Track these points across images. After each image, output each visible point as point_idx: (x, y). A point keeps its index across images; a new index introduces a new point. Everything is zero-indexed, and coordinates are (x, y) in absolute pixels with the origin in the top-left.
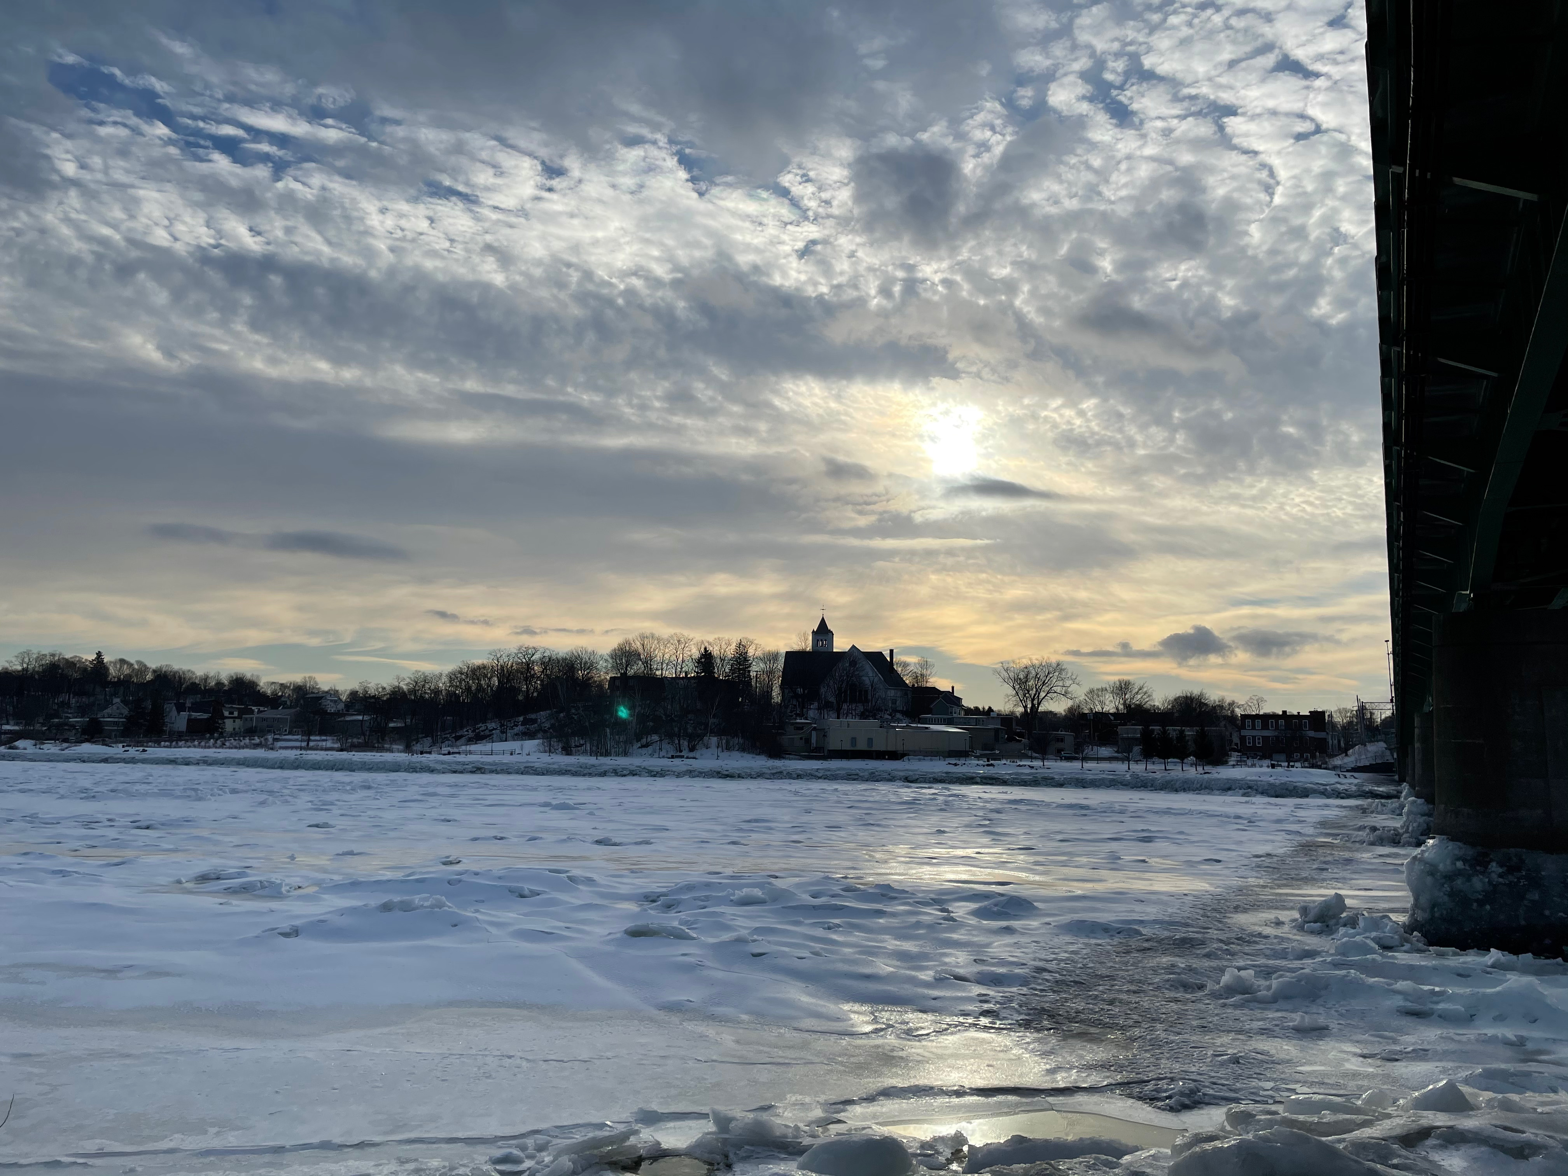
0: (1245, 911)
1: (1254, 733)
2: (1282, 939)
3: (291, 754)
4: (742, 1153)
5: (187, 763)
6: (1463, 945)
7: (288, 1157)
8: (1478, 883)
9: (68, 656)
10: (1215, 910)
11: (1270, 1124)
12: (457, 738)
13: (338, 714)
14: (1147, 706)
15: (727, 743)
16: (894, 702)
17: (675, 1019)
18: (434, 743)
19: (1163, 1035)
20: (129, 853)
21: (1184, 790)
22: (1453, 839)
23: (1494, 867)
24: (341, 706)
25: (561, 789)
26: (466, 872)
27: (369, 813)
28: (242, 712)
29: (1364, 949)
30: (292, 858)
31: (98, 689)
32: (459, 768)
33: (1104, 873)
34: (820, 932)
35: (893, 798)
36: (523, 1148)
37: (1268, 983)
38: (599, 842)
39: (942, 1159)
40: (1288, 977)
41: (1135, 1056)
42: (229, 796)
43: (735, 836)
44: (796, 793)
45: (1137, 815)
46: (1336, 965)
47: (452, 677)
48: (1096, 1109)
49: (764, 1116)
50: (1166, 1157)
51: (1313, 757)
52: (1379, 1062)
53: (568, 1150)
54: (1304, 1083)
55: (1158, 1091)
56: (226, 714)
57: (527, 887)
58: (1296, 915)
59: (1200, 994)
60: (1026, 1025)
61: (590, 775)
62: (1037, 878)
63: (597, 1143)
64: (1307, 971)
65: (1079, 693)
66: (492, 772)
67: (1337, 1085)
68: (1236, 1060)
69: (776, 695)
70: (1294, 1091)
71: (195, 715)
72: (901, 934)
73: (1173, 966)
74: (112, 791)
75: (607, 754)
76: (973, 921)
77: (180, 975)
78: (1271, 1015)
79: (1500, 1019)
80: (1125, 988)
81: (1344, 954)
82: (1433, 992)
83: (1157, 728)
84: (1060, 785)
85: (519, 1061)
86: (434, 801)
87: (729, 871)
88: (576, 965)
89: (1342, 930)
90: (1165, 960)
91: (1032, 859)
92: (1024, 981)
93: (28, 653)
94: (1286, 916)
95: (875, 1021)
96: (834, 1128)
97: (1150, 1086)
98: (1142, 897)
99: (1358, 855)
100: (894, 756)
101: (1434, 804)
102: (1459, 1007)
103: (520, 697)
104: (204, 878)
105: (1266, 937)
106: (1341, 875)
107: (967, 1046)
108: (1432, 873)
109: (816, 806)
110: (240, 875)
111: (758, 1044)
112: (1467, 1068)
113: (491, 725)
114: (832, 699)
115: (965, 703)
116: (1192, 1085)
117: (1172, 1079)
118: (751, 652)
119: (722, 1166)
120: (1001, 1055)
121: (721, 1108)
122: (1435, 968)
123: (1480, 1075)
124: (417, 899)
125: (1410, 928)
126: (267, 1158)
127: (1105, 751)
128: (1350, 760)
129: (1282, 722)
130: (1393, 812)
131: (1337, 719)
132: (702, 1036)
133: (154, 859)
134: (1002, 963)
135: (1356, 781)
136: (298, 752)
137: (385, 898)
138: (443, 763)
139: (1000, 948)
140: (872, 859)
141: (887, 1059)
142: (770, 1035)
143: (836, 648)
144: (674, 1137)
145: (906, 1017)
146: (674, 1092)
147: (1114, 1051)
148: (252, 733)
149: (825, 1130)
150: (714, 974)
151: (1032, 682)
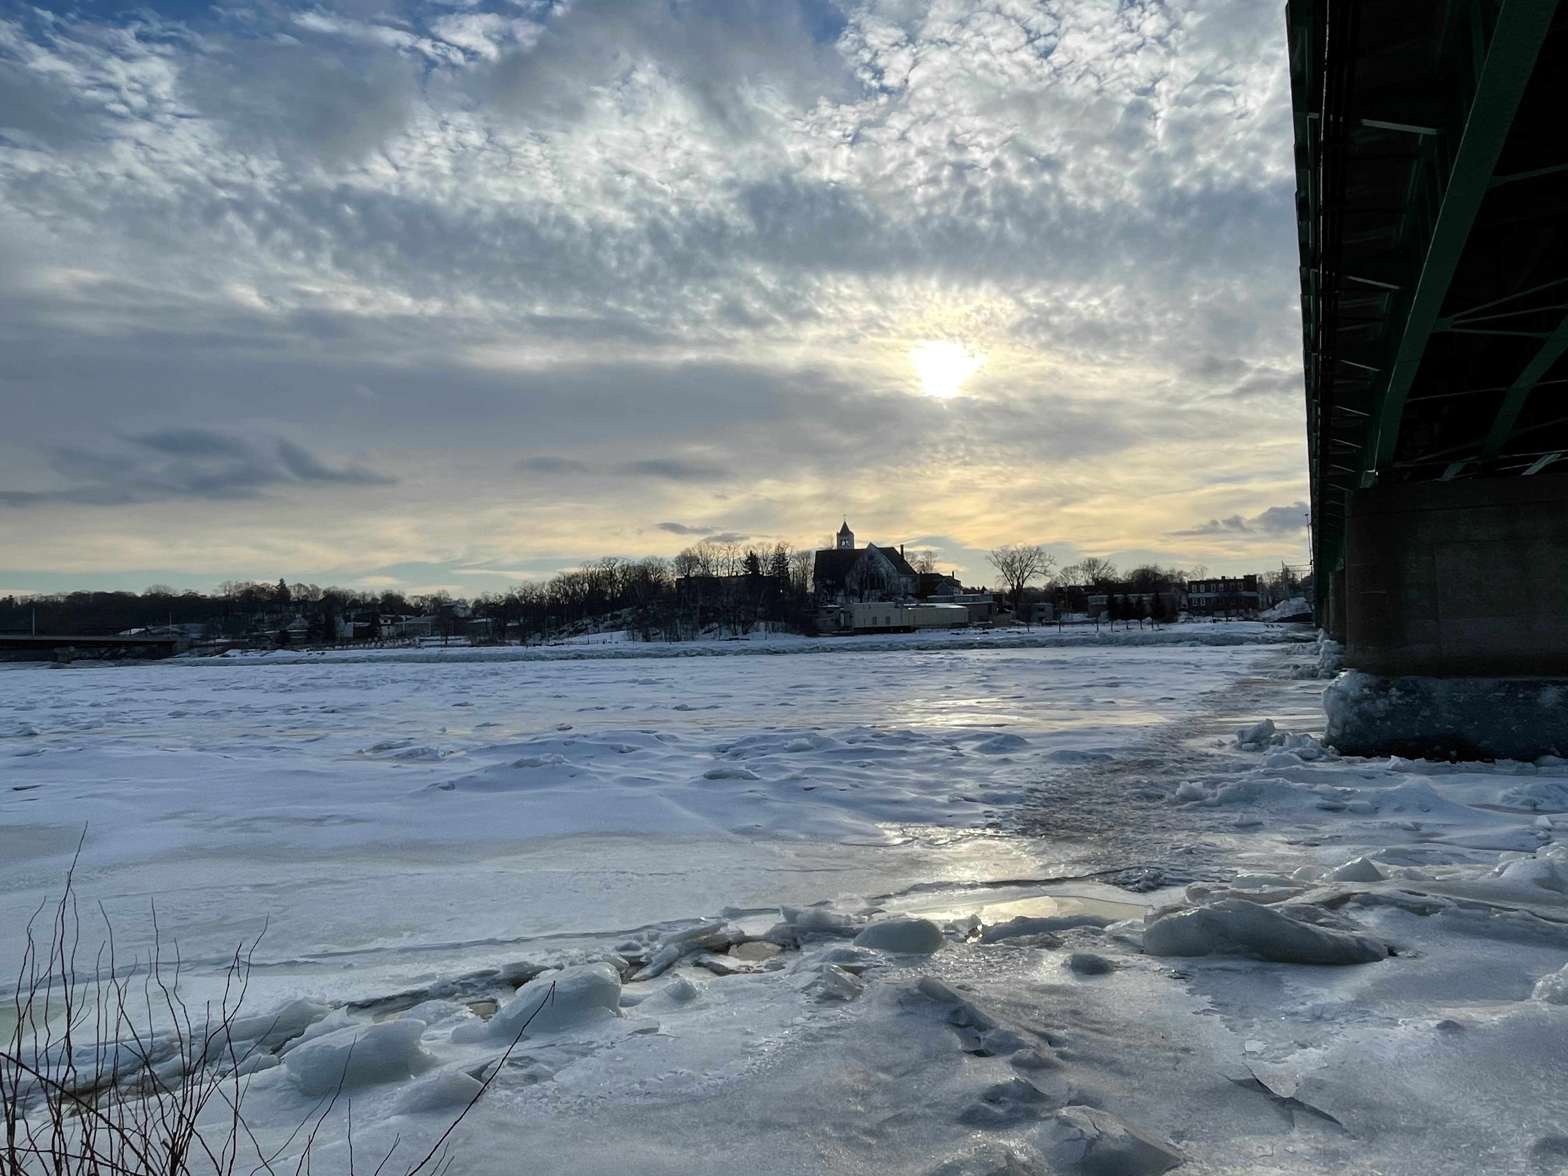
0: (1194, 736)
1: (1199, 595)
2: (1224, 757)
3: (435, 651)
4: (806, 937)
5: (356, 661)
6: (1368, 753)
7: (464, 951)
8: (1381, 704)
9: (259, 582)
10: (1170, 737)
11: (1221, 897)
12: (561, 633)
13: (467, 618)
14: (1111, 579)
15: (773, 625)
16: (906, 587)
17: (748, 840)
18: (542, 638)
19: (1132, 835)
20: (320, 732)
21: (1143, 644)
22: (1361, 670)
23: (1394, 691)
24: (469, 612)
26: (577, 735)
27: (498, 693)
28: (393, 620)
29: (1289, 761)
30: (444, 730)
31: (284, 608)
32: (565, 655)
33: (1080, 713)
34: (856, 770)
35: (908, 663)
36: (640, 939)
37: (1214, 791)
38: (677, 708)
39: (962, 936)
40: (1230, 786)
41: (1109, 852)
42: (390, 685)
43: (784, 699)
44: (831, 663)
45: (1105, 666)
46: (1268, 775)
47: (552, 584)
48: (1081, 893)
49: (823, 910)
50: (1140, 925)
51: (1247, 612)
52: (1303, 848)
53: (673, 940)
54: (1244, 866)
55: (1129, 877)
56: (382, 622)
57: (625, 745)
58: (1235, 737)
59: (1159, 803)
60: (1023, 833)
61: (666, 656)
62: (1027, 720)
63: (694, 934)
64: (1245, 780)
65: (1056, 571)
66: (590, 657)
67: (1270, 867)
68: (1190, 852)
69: (810, 587)
70: (1237, 872)
71: (358, 624)
72: (921, 768)
73: (1138, 782)
74: (303, 685)
75: (678, 639)
76: (977, 755)
77: (369, 821)
78: (1216, 816)
79: (1399, 810)
80: (1100, 801)
81: (1274, 766)
82: (1345, 792)
83: (1119, 596)
84: (1042, 646)
85: (630, 876)
86: (547, 682)
87: (782, 726)
88: (667, 802)
89: (1272, 747)
90: (1132, 778)
91: (1022, 705)
92: (1020, 800)
93: (229, 582)
94: (1226, 739)
95: (904, 835)
96: (877, 917)
97: (1123, 874)
98: (1111, 730)
99: (1283, 688)
100: (908, 630)
101: (1345, 644)
102: (1366, 802)
103: (607, 598)
104: (379, 748)
105: (1212, 756)
106: (1270, 704)
107: (977, 850)
108: (1344, 699)
109: (846, 672)
110: (405, 745)
111: (814, 856)
112: (1374, 849)
114: (856, 587)
115: (963, 585)
116: (1156, 872)
117: (1140, 868)
118: (788, 551)
119: (792, 947)
120: (1005, 856)
121: (786, 905)
122: (1346, 773)
123: (1385, 854)
124: (542, 758)
125: (1326, 743)
126: (450, 952)
127: (1078, 617)
128: (1275, 613)
129: (1221, 585)
130: (1311, 653)
131: (1267, 581)
132: (772, 853)
133: (341, 735)
134: (1002, 786)
135: (1281, 630)
136: (439, 649)
137: (518, 758)
138: (551, 652)
139: (1000, 775)
140: (894, 712)
141: (915, 863)
142: (823, 849)
143: (857, 546)
144: (754, 927)
145: (928, 831)
146: (751, 894)
147: (1093, 849)
148: (403, 636)
149: (870, 917)
150: (774, 804)
151: (1017, 565)
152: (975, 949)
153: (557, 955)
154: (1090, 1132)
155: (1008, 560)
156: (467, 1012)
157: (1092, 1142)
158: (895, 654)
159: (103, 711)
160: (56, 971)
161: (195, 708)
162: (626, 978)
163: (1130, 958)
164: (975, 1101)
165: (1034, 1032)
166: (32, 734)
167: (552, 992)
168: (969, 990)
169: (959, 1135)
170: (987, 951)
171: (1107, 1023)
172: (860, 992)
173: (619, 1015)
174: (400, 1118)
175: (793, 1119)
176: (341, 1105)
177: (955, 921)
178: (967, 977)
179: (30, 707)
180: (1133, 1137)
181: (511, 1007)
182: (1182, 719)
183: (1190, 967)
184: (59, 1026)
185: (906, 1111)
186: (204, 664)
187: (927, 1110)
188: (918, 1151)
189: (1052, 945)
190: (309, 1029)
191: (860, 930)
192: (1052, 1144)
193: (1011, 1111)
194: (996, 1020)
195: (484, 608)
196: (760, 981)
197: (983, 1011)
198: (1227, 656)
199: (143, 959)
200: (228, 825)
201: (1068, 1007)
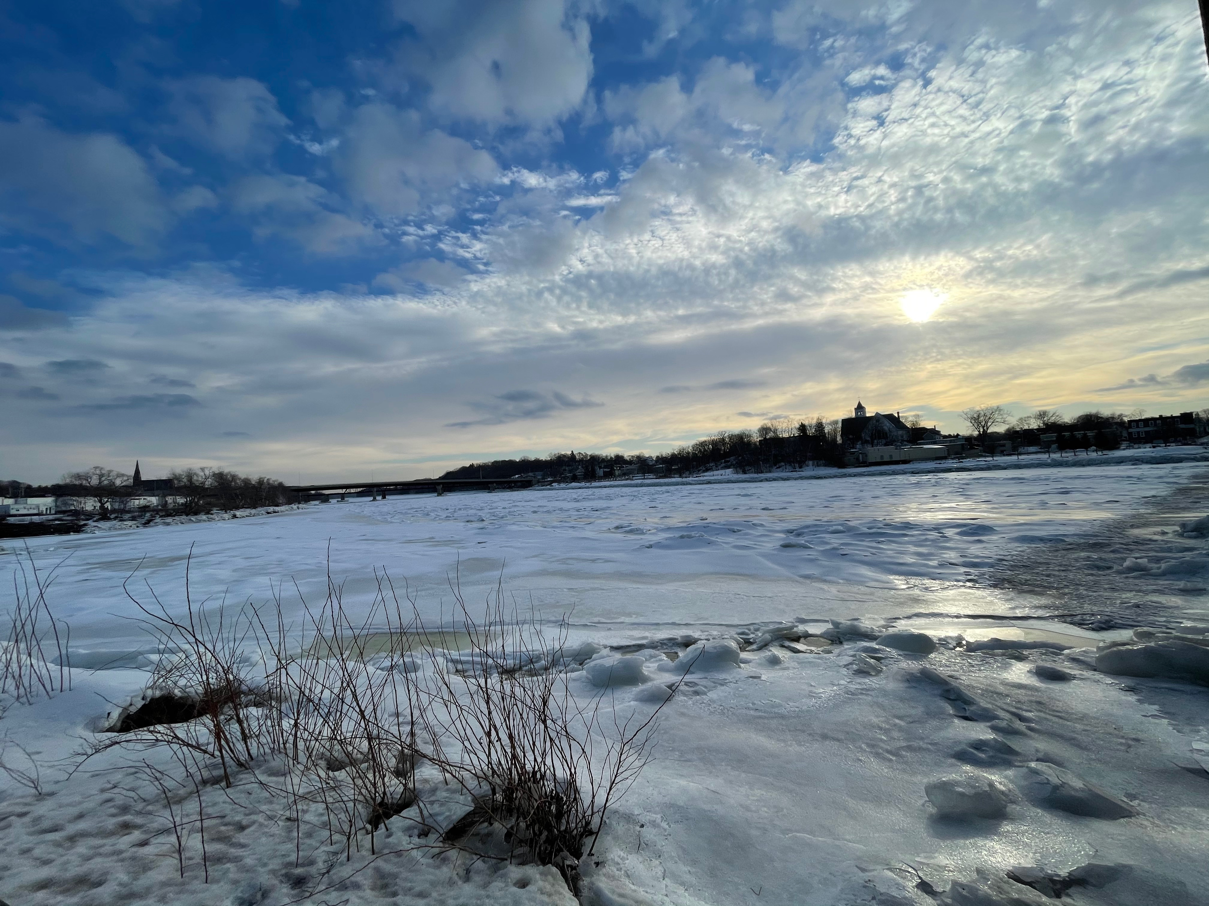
0: (1138, 527)
1: (1138, 430)
2: (1167, 542)
3: (639, 481)
4: (846, 637)
5: (605, 487)
7: (661, 627)
9: (563, 453)
11: (1167, 639)
12: (699, 471)
13: (653, 465)
14: (1059, 423)
15: (817, 463)
16: (902, 437)
17: (808, 581)
19: (1085, 592)
20: (592, 520)
25: (744, 488)
28: (620, 468)
31: (574, 463)
34: (874, 544)
35: (906, 482)
36: (749, 630)
37: (1158, 565)
38: (763, 509)
39: (951, 646)
40: (1173, 562)
43: (826, 504)
44: (854, 483)
45: (1056, 480)
48: (1043, 628)
49: (856, 623)
50: (1093, 652)
51: (1185, 439)
53: (768, 632)
54: (1189, 619)
55: (1083, 620)
56: (615, 469)
57: (736, 528)
59: (1108, 572)
60: (995, 586)
62: (994, 515)
63: (779, 630)
65: (1013, 420)
66: (715, 483)
68: (1137, 606)
69: (839, 439)
70: (1181, 623)
71: (605, 470)
73: (1089, 557)
75: (762, 472)
76: (958, 537)
80: (1056, 568)
83: (1067, 434)
86: (693, 496)
87: (825, 519)
90: (1083, 554)
92: (991, 566)
95: (907, 583)
96: (891, 630)
97: (1079, 617)
98: (1064, 522)
100: (905, 462)
103: (722, 452)
104: (617, 528)
109: (865, 488)
110: (629, 526)
113: (712, 464)
114: (869, 439)
115: (943, 433)
116: (1107, 618)
118: (824, 421)
119: (837, 642)
121: (833, 618)
124: (693, 534)
126: (655, 627)
127: (1032, 449)
129: (1159, 422)
134: (977, 557)
137: (681, 534)
139: (975, 550)
140: (898, 511)
141: (916, 600)
142: (855, 589)
143: (868, 415)
144: (814, 629)
145: (924, 582)
146: (811, 611)
147: (1052, 600)
148: (626, 475)
149: (887, 630)
150: (824, 563)
151: (982, 418)
152: (961, 654)
153: (706, 633)
154: (1055, 780)
155: (975, 416)
156: (664, 657)
157: (1056, 788)
158: (897, 477)
159: (507, 510)
160: (498, 619)
161: (541, 509)
162: (743, 649)
163: (1084, 673)
164: (965, 746)
165: (1008, 711)
166: (483, 520)
167: (703, 652)
168: (957, 679)
169: (952, 765)
170: (970, 657)
171: (1067, 713)
172: (881, 671)
173: (740, 667)
174: (636, 703)
175: (842, 736)
176: (609, 692)
177: (946, 637)
178: (954, 671)
179: (481, 509)
180: (1090, 790)
181: (685, 657)
182: (1126, 515)
183: (1138, 684)
184: (500, 642)
185: (915, 744)
186: (543, 490)
187: (930, 746)
188: (924, 769)
189: (1020, 658)
190: (594, 656)
191: (879, 636)
192: (1024, 783)
193: (992, 757)
194: (977, 699)
195: (661, 460)
196: (819, 658)
197: (966, 692)
198: (1167, 471)
199: (528, 618)
200: (558, 561)
201: (1033, 699)
